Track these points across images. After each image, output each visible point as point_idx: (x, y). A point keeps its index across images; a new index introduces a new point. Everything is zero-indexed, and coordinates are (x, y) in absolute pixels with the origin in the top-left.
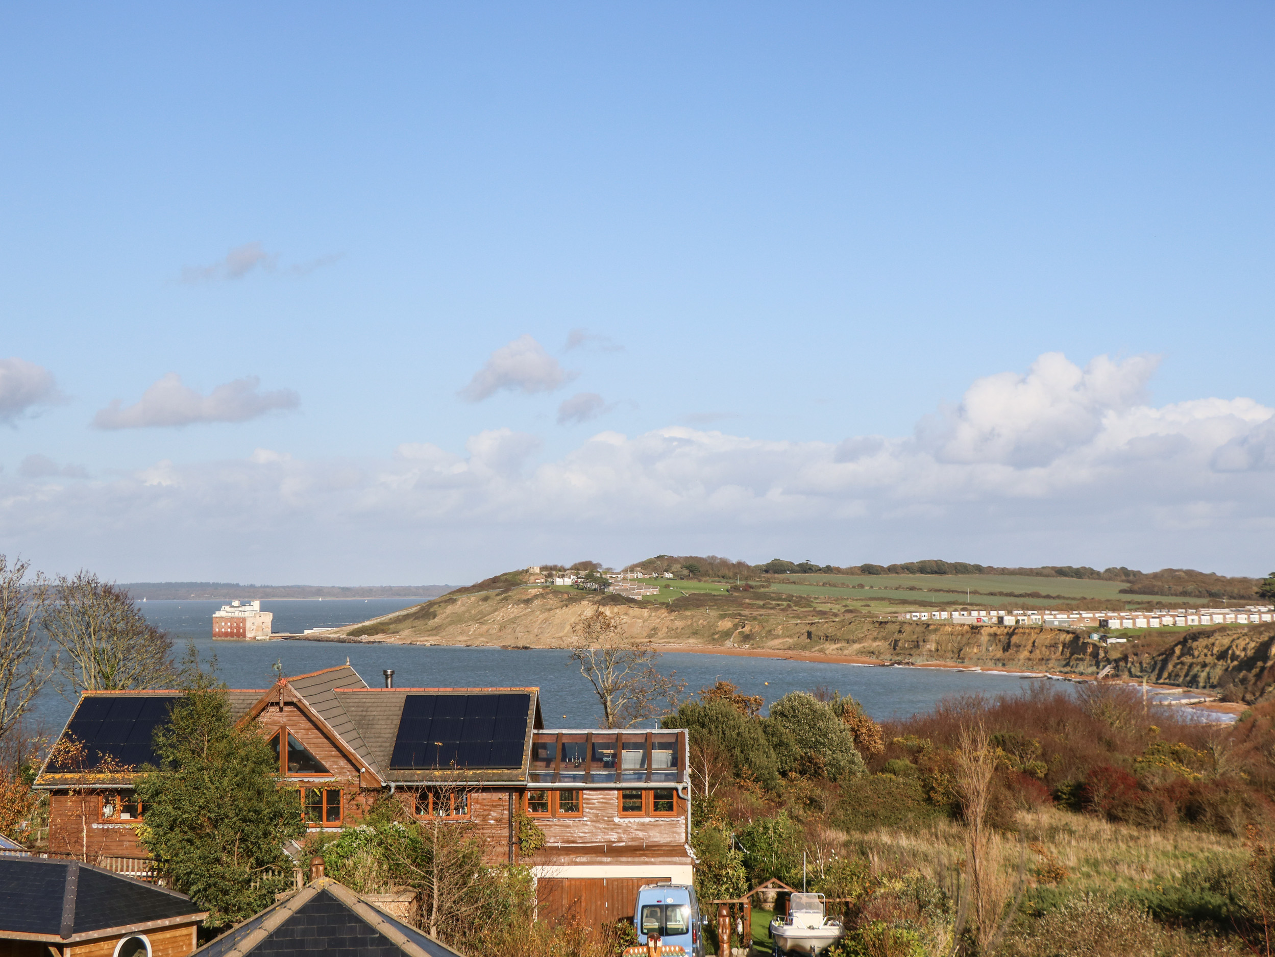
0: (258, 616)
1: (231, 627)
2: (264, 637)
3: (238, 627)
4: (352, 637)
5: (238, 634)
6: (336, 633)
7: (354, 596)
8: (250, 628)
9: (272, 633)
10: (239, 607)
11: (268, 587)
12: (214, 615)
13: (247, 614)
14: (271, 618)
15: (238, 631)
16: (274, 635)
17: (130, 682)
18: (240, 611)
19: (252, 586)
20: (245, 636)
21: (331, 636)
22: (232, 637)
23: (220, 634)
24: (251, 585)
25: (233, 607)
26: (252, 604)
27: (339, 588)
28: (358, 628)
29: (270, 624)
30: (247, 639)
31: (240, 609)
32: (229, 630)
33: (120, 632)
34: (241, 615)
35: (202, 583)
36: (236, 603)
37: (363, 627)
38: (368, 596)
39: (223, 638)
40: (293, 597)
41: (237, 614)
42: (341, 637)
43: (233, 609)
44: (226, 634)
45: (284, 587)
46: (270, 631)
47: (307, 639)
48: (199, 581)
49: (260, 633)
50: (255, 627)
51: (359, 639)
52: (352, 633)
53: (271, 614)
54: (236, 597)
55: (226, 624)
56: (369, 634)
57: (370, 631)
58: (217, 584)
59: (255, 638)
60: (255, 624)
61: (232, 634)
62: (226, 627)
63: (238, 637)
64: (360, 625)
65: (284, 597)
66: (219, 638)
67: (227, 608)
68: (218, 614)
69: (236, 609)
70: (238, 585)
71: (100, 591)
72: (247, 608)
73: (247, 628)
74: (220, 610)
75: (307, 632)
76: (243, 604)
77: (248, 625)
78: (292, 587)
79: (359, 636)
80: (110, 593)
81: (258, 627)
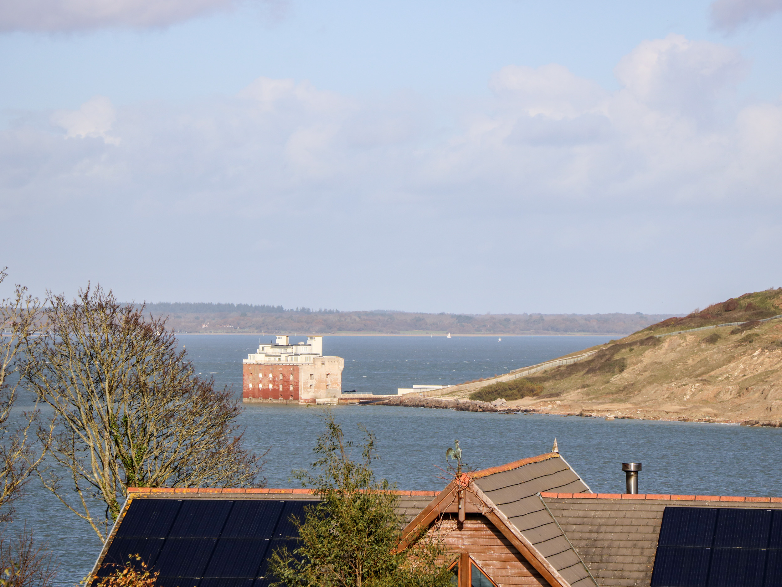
0: (319, 363)
1: (274, 381)
2: (329, 400)
3: (286, 382)
4: (478, 402)
5: (286, 394)
6: (451, 394)
7: (478, 330)
8: (306, 383)
9: (343, 392)
10: (287, 346)
11: (331, 312)
12: (245, 361)
13: (301, 360)
14: (342, 367)
15: (286, 389)
16: (346, 396)
17: (168, 474)
18: (290, 355)
19: (305, 311)
20: (297, 398)
21: (445, 399)
22: (276, 398)
23: (255, 394)
24: (303, 310)
25: (277, 346)
26: (309, 342)
27: (453, 316)
28: (490, 387)
29: (339, 377)
30: (301, 402)
31: (289, 350)
32: (271, 386)
33: (151, 390)
34: (292, 361)
35: (219, 305)
36: (282, 340)
37: (499, 384)
38: (502, 331)
39: (261, 400)
40: (374, 330)
41: (283, 359)
42: (461, 401)
43: (277, 351)
44: (265, 394)
45: (358, 314)
46: (339, 388)
47: (401, 404)
48: (215, 302)
49: (322, 392)
50: (314, 383)
51: (491, 405)
52: (478, 395)
53: (342, 361)
54: (280, 330)
55: (265, 375)
56: (509, 397)
57: (510, 392)
58: (246, 306)
59: (314, 401)
60: (315, 376)
61: (275, 394)
62: (265, 381)
63: (286, 398)
64: (493, 381)
65: (359, 330)
66: (254, 400)
67: (268, 349)
68: (251, 359)
69: (282, 350)
70: (280, 309)
71: (119, 319)
72: (301, 349)
73: (301, 384)
74: (255, 352)
75: (401, 392)
76: (293, 343)
77: (303, 378)
78: (372, 313)
79: (491, 400)
80: (136, 323)
81: (320, 381)
